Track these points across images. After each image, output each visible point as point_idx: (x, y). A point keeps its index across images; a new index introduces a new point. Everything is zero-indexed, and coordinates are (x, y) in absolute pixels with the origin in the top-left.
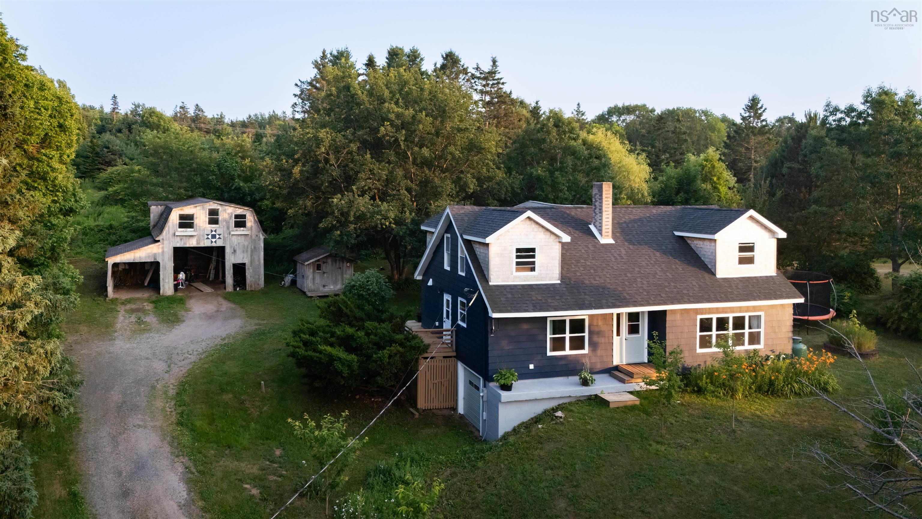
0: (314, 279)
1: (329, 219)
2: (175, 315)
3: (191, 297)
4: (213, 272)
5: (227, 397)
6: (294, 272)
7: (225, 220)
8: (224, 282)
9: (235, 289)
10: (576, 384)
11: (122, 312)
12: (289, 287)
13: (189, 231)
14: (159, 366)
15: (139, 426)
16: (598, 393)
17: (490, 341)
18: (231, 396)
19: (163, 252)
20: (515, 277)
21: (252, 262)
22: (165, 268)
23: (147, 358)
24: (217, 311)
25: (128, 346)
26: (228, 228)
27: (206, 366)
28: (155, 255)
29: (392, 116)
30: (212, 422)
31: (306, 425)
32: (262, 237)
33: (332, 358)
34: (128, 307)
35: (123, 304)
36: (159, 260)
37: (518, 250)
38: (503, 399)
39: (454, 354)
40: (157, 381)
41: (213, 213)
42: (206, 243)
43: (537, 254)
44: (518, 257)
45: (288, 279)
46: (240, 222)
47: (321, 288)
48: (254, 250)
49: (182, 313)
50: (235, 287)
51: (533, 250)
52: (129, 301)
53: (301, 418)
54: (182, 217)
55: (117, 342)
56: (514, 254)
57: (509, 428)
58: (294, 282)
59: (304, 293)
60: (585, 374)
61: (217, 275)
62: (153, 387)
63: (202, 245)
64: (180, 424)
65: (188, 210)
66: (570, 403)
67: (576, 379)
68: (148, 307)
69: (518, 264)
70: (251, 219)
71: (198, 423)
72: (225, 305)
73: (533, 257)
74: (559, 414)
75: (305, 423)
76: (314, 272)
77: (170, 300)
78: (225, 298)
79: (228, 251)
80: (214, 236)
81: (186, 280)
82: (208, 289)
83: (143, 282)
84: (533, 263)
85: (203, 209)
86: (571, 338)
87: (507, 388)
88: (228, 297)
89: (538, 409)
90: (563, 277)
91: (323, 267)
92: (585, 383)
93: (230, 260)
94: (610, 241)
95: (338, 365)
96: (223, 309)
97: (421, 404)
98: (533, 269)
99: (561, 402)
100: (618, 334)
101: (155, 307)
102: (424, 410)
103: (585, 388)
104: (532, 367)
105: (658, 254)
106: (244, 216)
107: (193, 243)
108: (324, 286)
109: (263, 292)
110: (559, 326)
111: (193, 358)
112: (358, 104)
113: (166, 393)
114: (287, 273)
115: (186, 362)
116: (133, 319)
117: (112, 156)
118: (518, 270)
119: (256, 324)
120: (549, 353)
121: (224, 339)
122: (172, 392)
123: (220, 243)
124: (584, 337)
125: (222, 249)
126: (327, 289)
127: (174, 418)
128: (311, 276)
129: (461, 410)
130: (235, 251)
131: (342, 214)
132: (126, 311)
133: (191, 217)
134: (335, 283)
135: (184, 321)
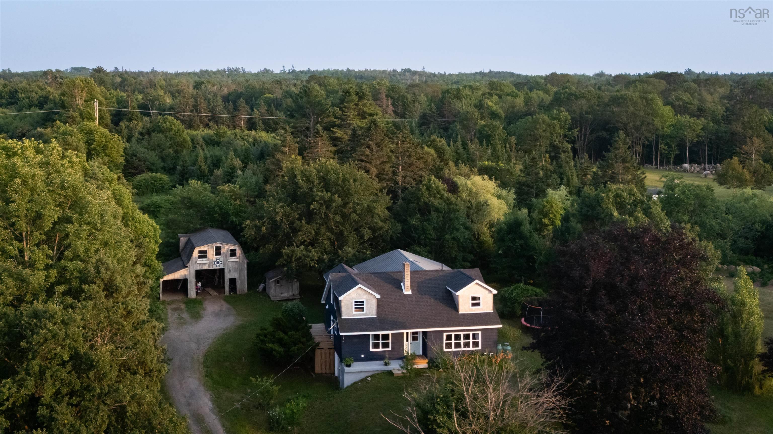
0: (275, 289)
1: (281, 260)
2: (198, 313)
3: (205, 300)
4: (217, 279)
5: (227, 364)
6: (265, 283)
7: (224, 253)
8: (224, 287)
9: (230, 294)
10: (381, 365)
11: (169, 311)
12: (261, 292)
13: (204, 260)
14: (194, 346)
15: (189, 377)
16: (392, 369)
17: (342, 344)
18: (228, 363)
19: (190, 274)
20: (354, 315)
21: (240, 276)
22: (191, 282)
23: (188, 341)
24: (221, 310)
25: (177, 334)
26: (226, 257)
27: (216, 347)
28: (185, 275)
29: (318, 198)
30: (220, 376)
31: (257, 380)
32: (246, 262)
33: (272, 350)
34: (173, 306)
35: (168, 304)
36: (188, 278)
37: (356, 302)
38: (346, 371)
39: (333, 347)
40: (194, 354)
41: (218, 248)
42: (214, 267)
43: (365, 303)
44: (355, 305)
45: (261, 286)
46: (233, 253)
47: (280, 295)
48: (241, 270)
49: (201, 312)
50: (230, 292)
51: (363, 302)
52: (172, 302)
53: (255, 377)
54: (200, 252)
55: (171, 331)
56: (354, 304)
57: (349, 384)
58: (264, 289)
59: (270, 298)
60: (387, 361)
61: (219, 282)
62: (193, 358)
63: (211, 268)
64: (206, 376)
65: (203, 248)
66: (378, 374)
67: (382, 362)
68: (183, 306)
69: (356, 308)
70: (239, 252)
71: (215, 377)
72: (225, 306)
73: (363, 305)
74: (369, 379)
75: (257, 379)
76: (275, 285)
77: (194, 301)
78: (225, 300)
79: (226, 271)
80: (218, 263)
81: (202, 286)
82: (215, 294)
83: (177, 288)
84: (363, 308)
85: (212, 247)
86: (382, 343)
87: (349, 366)
88: (226, 300)
89: (363, 376)
90: (378, 313)
91: (281, 282)
92: (386, 364)
93: (228, 276)
94: (410, 292)
95: (274, 353)
96: (224, 309)
97: (317, 370)
98: (363, 311)
99: (374, 373)
100: (407, 341)
101: (186, 307)
102: (319, 374)
103: (386, 367)
104: (363, 356)
105: (432, 300)
106: (235, 250)
107: (206, 267)
108: (281, 294)
109: (246, 296)
110: (376, 337)
111: (210, 341)
112: (300, 188)
113: (198, 360)
114: (261, 283)
115: (206, 344)
116: (176, 316)
117: (139, 163)
118: (355, 311)
119: (242, 321)
120: (372, 350)
121: (224, 330)
122: (201, 360)
123: (222, 267)
124: (389, 342)
125: (222, 271)
126: (283, 295)
127: (204, 373)
128: (273, 288)
129: (336, 374)
130: (230, 271)
131: (288, 257)
132: (171, 309)
133: (205, 252)
134: (288, 292)
135: (203, 317)
